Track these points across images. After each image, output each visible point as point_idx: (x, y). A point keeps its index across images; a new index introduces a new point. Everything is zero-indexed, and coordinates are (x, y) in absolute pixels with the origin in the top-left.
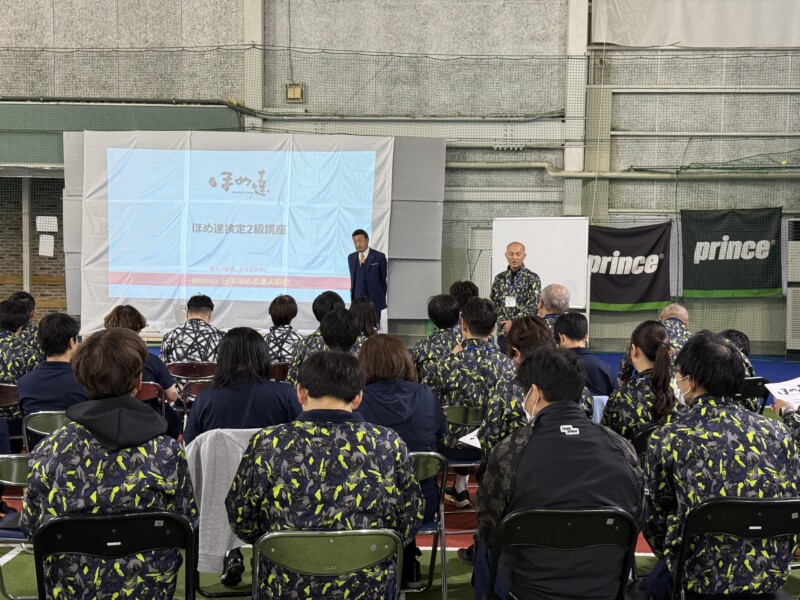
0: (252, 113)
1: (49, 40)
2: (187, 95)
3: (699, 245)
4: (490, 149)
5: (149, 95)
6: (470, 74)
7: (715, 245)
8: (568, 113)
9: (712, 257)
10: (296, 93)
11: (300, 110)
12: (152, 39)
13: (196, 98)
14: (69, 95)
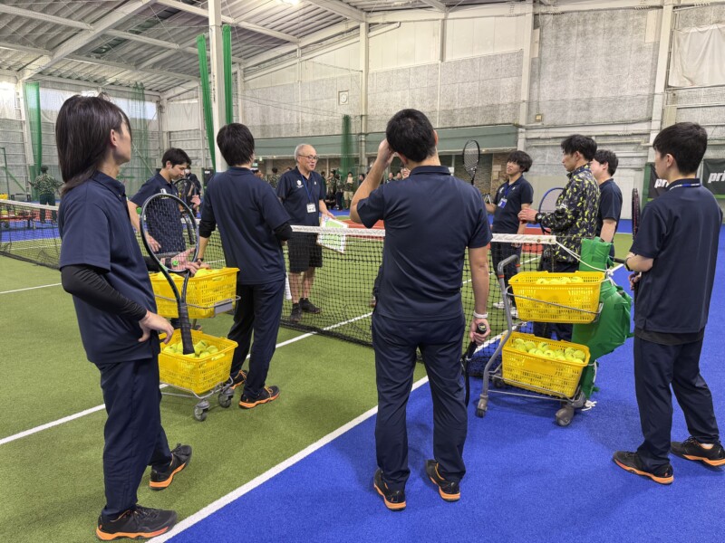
0: (521, 127)
1: (456, 106)
2: (500, 122)
3: (712, 174)
4: (616, 135)
5: (487, 123)
6: (611, 104)
7: (720, 174)
8: (653, 119)
9: (718, 180)
10: (539, 118)
11: (539, 124)
12: (490, 102)
13: (504, 122)
14: (462, 125)
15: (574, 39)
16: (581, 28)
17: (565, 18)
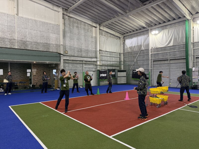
1: (28, 40)
11: (67, 54)
12: (46, 42)
13: (53, 51)
15: (75, 28)
16: (77, 25)
17: (72, 19)
